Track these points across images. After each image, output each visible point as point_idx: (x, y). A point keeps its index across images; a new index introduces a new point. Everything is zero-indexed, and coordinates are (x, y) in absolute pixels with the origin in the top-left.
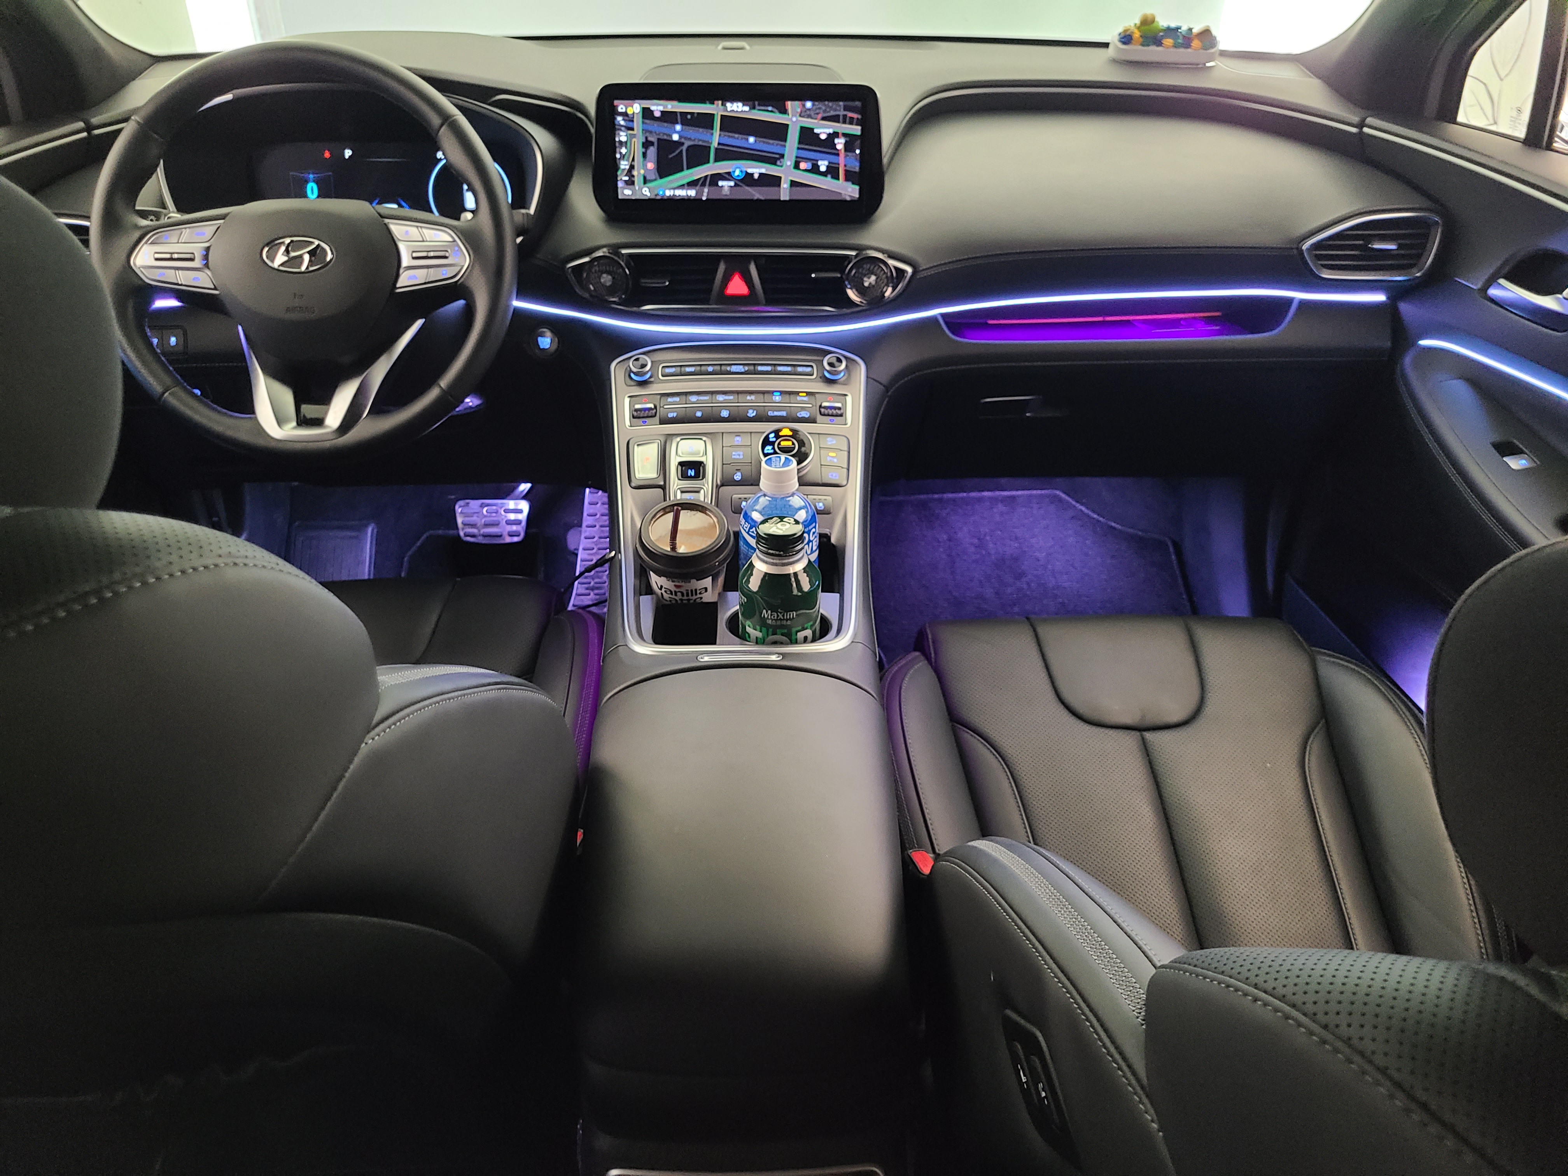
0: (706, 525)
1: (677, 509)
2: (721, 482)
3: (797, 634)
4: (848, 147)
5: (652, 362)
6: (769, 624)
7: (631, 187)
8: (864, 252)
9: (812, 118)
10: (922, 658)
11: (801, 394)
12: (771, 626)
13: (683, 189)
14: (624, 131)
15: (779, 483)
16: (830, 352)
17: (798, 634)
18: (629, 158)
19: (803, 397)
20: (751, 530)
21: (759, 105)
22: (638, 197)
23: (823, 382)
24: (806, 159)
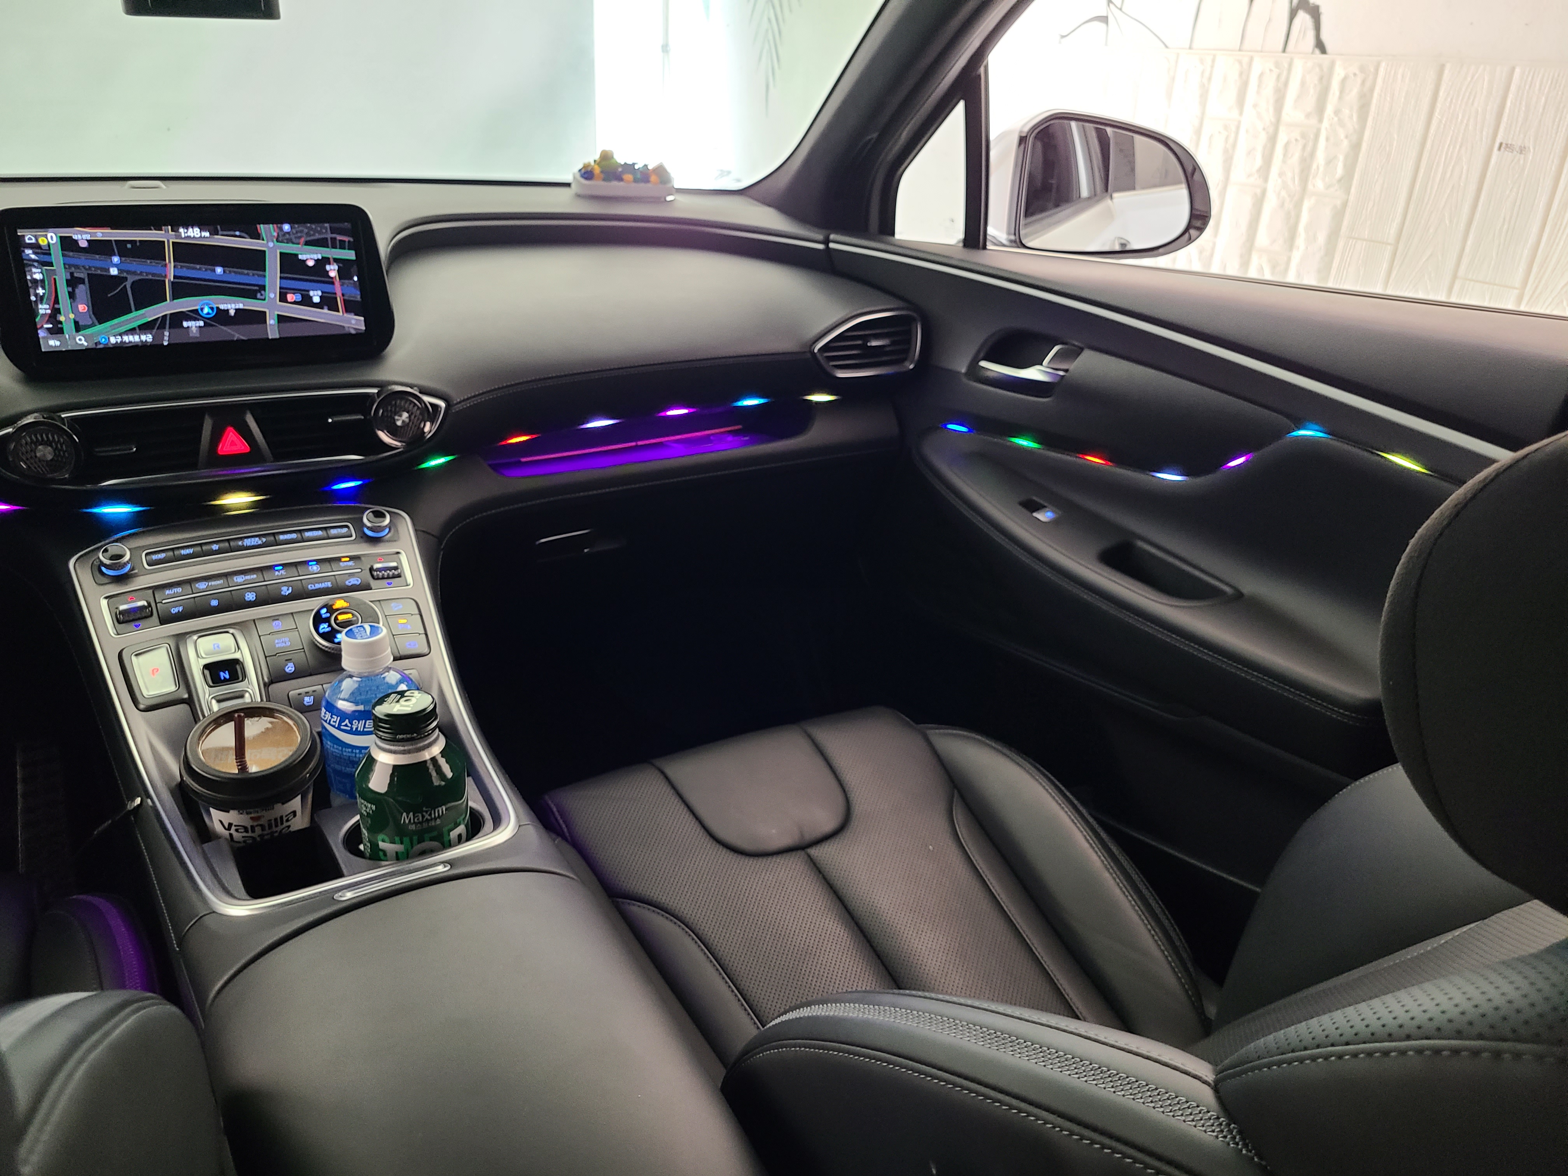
1: (239, 716)
2: (268, 678)
3: (449, 835)
4: (343, 274)
5: (131, 549)
6: (411, 830)
7: (58, 336)
8: (388, 388)
9: (293, 243)
11: (343, 559)
12: (414, 832)
13: (136, 334)
14: (37, 268)
17: (451, 833)
18: (49, 300)
19: (346, 563)
21: (222, 230)
22: (70, 348)
23: (366, 542)
24: (294, 291)
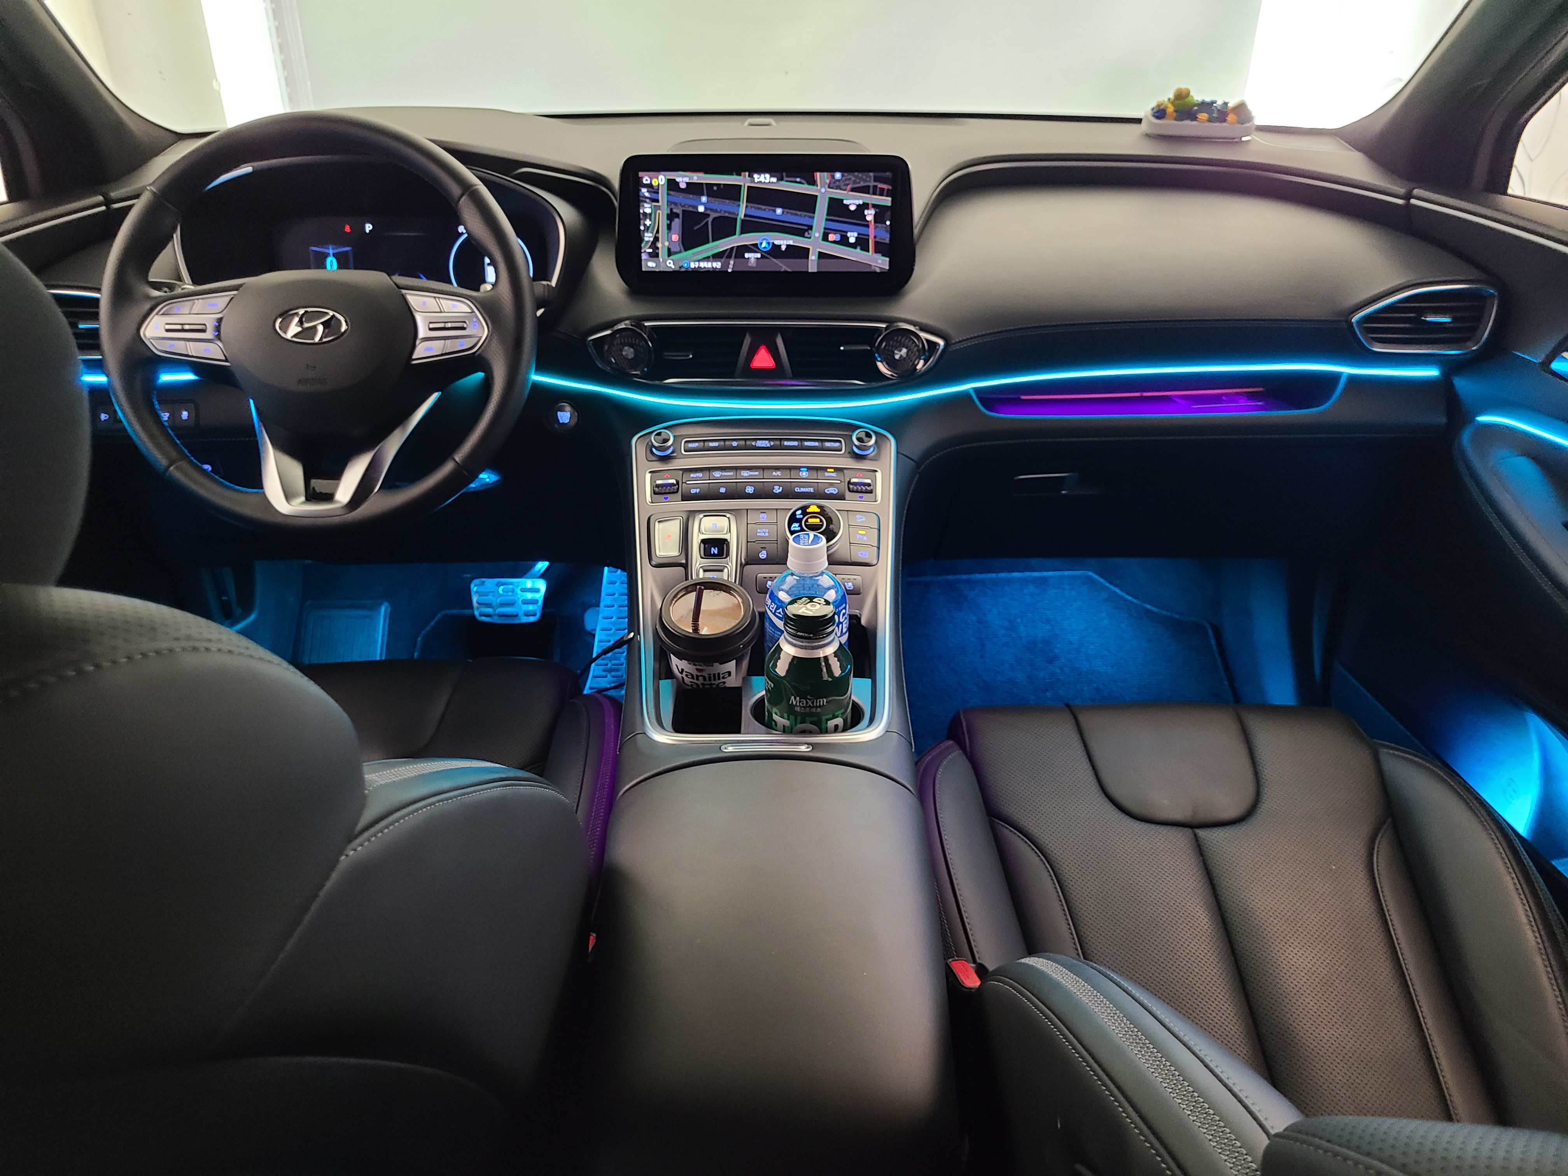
0: (730, 606)
1: (700, 588)
2: (745, 560)
3: (827, 723)
4: (878, 219)
5: (674, 436)
6: (797, 711)
7: (655, 259)
8: (895, 324)
9: (841, 189)
10: (956, 747)
11: (829, 470)
12: (801, 714)
13: (709, 261)
14: (648, 203)
15: (809, 561)
16: (859, 427)
17: (829, 722)
18: (653, 230)
19: (831, 473)
20: (778, 611)
21: (787, 176)
22: (662, 269)
23: (852, 457)
24: (835, 231)
